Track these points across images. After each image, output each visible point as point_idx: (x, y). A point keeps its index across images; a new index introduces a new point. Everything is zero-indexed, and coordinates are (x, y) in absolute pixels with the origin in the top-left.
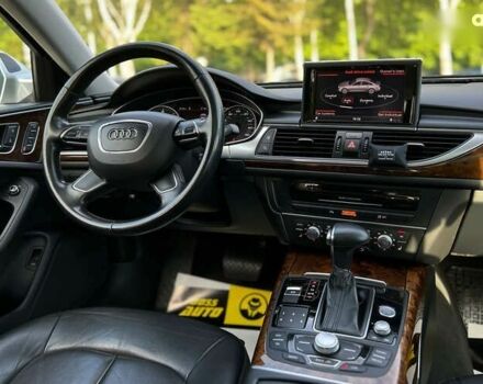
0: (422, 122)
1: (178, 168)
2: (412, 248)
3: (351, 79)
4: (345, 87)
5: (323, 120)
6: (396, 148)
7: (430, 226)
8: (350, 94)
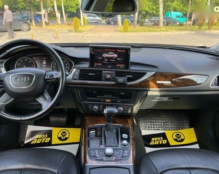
0: (131, 68)
1: (46, 91)
2: (129, 111)
3: (107, 52)
4: (105, 55)
5: (97, 67)
6: (124, 78)
7: (135, 104)
8: (107, 58)
